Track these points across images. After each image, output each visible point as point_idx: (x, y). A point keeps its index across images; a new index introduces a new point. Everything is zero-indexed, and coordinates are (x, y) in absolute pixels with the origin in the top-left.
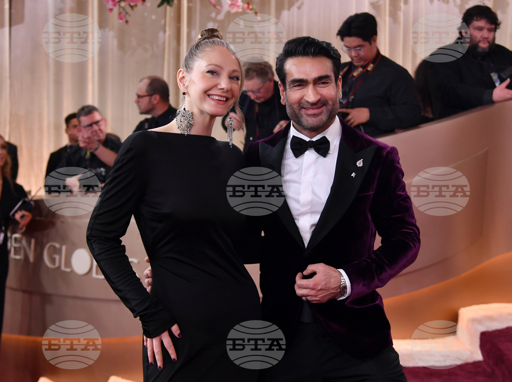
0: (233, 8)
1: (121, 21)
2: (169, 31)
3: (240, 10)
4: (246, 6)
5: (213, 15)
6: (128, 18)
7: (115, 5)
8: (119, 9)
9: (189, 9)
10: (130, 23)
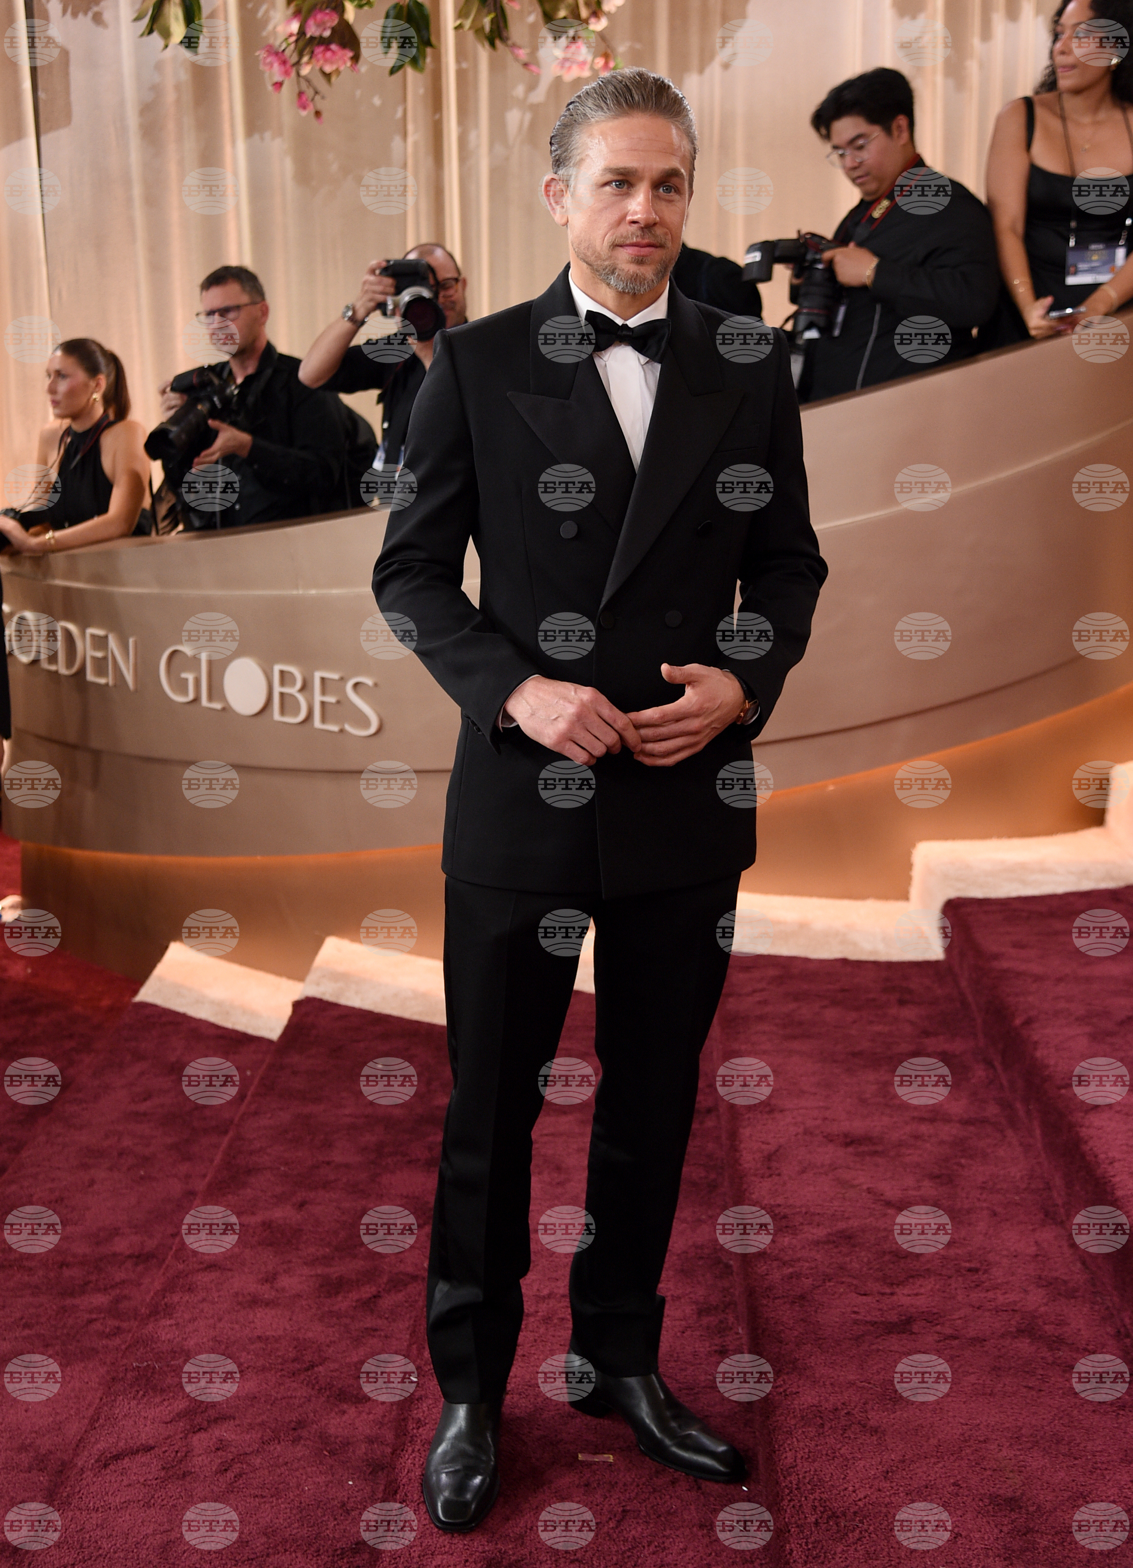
0: (570, 68)
1: (304, 113)
2: (416, 135)
3: (586, 73)
4: (600, 62)
5: (519, 91)
6: (320, 104)
7: (287, 73)
8: (298, 83)
9: (461, 75)
10: (325, 115)
